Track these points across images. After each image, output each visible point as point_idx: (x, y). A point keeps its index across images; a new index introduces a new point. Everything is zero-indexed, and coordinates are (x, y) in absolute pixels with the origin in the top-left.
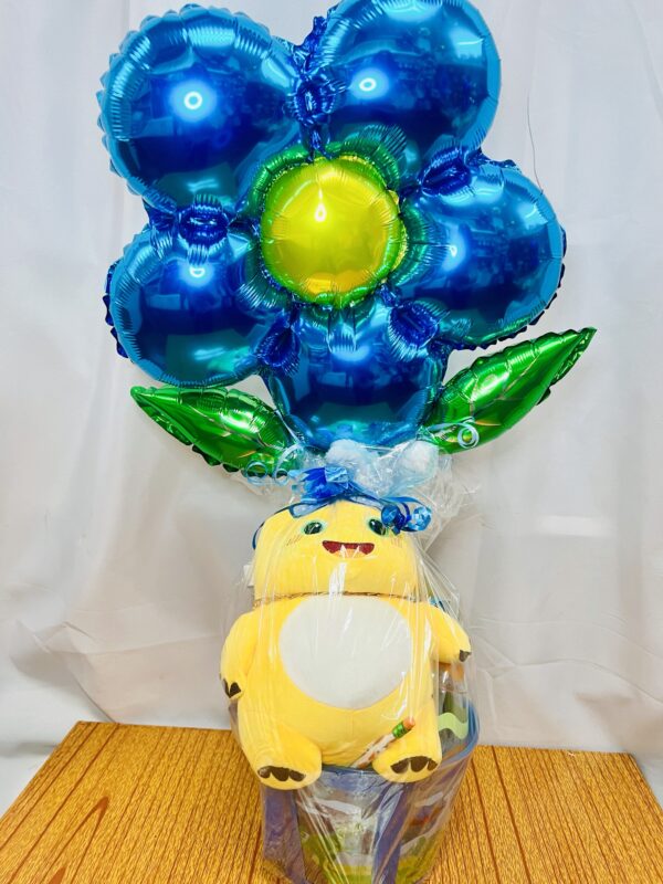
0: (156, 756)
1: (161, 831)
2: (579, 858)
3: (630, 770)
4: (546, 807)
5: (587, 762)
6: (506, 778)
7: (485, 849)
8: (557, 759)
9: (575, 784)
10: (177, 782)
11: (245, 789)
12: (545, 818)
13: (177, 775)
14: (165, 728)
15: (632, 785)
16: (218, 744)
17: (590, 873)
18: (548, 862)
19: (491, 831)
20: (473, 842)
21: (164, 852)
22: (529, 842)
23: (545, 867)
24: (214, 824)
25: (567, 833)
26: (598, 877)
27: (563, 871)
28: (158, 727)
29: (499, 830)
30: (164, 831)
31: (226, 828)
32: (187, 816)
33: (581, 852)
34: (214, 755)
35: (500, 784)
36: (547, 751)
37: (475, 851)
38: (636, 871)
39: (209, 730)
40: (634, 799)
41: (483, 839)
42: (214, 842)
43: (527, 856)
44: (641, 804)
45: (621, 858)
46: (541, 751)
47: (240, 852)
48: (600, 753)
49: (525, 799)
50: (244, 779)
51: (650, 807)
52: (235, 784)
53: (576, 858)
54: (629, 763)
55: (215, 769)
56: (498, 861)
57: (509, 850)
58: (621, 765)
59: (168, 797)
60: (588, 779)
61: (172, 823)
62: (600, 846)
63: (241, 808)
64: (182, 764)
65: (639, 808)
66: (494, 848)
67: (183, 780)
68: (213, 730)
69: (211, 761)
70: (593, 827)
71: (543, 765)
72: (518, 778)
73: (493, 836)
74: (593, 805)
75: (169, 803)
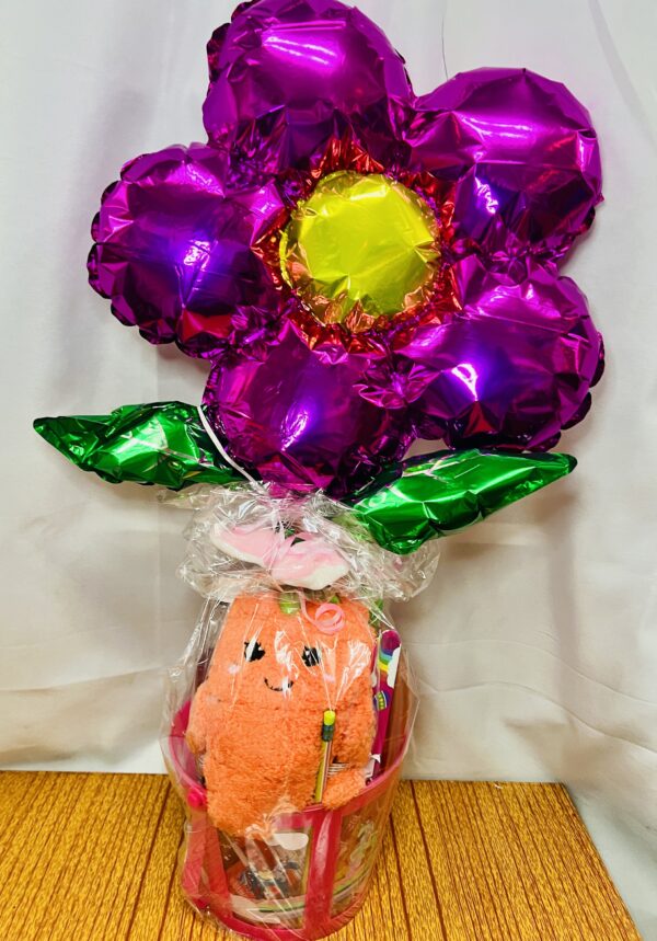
0: (23, 808)
1: (21, 900)
2: (503, 911)
3: (561, 803)
4: (467, 851)
5: (515, 795)
6: (425, 818)
7: (398, 906)
8: (482, 793)
9: (501, 821)
10: (45, 839)
11: (125, 845)
12: (467, 864)
13: (46, 830)
14: (36, 773)
15: (563, 820)
16: (98, 790)
17: (514, 930)
18: (468, 918)
19: (405, 882)
20: (384, 898)
21: (23, 926)
22: (447, 894)
23: (464, 924)
24: (85, 889)
25: (490, 881)
26: (523, 933)
27: (485, 928)
28: (29, 772)
29: (414, 882)
30: (25, 900)
31: (98, 895)
32: (54, 881)
33: (505, 904)
34: (92, 803)
35: (417, 824)
36: (471, 783)
37: (386, 907)
38: (566, 925)
39: (88, 774)
40: (565, 837)
41: (395, 892)
42: (83, 911)
43: (444, 911)
44: (573, 843)
45: (549, 909)
46: (465, 783)
47: (113, 923)
48: (529, 784)
49: (444, 843)
50: (125, 832)
51: (583, 846)
52: (113, 838)
53: (499, 912)
54: (561, 797)
55: (91, 821)
56: (411, 919)
57: (424, 905)
58: (552, 797)
59: (33, 858)
60: (516, 815)
61: (35, 890)
62: (527, 896)
63: (119, 868)
64: (52, 817)
65: (571, 848)
66: (408, 903)
67: (52, 837)
68: (92, 774)
69: (88, 811)
70: (519, 873)
71: (467, 801)
72: (437, 818)
73: (407, 888)
74: (520, 846)
75: (33, 866)
